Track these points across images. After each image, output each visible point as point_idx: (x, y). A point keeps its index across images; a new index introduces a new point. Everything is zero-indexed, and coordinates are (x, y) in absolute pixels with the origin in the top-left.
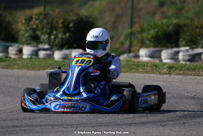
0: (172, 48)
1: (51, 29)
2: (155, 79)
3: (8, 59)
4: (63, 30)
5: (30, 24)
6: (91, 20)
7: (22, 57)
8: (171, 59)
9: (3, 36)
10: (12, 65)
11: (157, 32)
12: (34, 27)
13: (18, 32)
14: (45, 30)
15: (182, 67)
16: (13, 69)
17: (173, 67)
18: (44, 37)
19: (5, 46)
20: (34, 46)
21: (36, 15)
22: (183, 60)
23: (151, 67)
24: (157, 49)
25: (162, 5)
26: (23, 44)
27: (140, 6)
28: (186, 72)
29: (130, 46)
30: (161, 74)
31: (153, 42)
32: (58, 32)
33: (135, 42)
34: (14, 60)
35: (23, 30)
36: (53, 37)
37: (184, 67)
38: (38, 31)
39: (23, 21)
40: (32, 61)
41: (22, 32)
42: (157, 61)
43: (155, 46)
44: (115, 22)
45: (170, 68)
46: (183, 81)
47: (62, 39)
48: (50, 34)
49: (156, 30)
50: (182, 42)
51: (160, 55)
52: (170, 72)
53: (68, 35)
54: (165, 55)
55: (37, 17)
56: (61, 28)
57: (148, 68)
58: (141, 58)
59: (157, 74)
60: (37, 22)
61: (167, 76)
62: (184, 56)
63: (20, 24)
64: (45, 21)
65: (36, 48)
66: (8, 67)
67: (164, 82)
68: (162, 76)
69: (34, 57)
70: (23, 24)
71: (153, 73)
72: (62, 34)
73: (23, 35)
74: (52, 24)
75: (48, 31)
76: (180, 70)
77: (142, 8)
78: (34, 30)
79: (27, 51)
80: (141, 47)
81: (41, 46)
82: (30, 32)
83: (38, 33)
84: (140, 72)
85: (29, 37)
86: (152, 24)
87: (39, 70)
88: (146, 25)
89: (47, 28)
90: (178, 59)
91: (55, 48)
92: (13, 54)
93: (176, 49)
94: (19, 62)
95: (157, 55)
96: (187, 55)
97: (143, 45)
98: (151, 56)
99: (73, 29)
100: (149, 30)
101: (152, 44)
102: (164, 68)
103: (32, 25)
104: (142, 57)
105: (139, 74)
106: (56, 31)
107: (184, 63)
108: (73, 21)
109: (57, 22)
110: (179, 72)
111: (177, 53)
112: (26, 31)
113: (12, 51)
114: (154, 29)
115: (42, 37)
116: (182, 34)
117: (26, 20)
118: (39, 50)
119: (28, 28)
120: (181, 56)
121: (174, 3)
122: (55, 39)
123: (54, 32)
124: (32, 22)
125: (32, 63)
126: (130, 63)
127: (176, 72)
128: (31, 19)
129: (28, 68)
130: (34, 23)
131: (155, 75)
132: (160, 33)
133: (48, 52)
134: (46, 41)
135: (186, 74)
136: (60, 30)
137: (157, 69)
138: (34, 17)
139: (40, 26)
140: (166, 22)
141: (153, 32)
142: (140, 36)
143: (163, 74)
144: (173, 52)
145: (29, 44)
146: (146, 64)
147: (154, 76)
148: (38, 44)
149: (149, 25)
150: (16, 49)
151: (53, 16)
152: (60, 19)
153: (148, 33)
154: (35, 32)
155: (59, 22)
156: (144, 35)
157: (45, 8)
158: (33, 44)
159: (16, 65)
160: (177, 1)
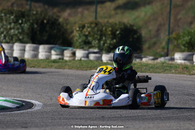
1: (101, 36)
2: (185, 79)
3: (61, 61)
4: (111, 36)
5: (83, 31)
6: (135, 28)
7: (74, 59)
10: (63, 65)
11: (191, 39)
12: (87, 33)
13: (72, 38)
16: (64, 69)
18: (95, 42)
19: (61, 49)
20: (85, 50)
21: (88, 23)
23: (182, 68)
24: (190, 53)
26: (77, 48)
27: (179, 17)
29: (168, 50)
30: (190, 75)
32: (107, 38)
33: (171, 47)
34: (66, 61)
35: (77, 36)
36: (102, 42)
38: (90, 36)
39: (78, 29)
40: (81, 62)
41: (76, 38)
42: (187, 63)
44: (158, 30)
47: (110, 44)
48: (100, 40)
49: (190, 37)
51: (193, 58)
53: (115, 41)
55: (89, 25)
56: (109, 35)
57: (179, 70)
58: (176, 61)
59: (187, 74)
60: (89, 29)
63: (75, 31)
64: (96, 29)
65: (87, 52)
66: (60, 67)
67: (193, 81)
68: (192, 76)
70: (77, 31)
72: (110, 39)
73: (77, 40)
74: (101, 31)
75: (99, 37)
77: (181, 19)
78: (86, 36)
79: (80, 54)
80: (176, 51)
81: (91, 50)
82: (84, 38)
83: (90, 39)
84: (173, 73)
85: (82, 41)
86: (186, 32)
87: (86, 70)
88: (181, 34)
89: (97, 34)
92: (67, 57)
94: (70, 64)
95: (190, 58)
98: (185, 60)
99: (119, 35)
100: (184, 37)
101: (186, 49)
103: (85, 32)
105: (172, 75)
106: (105, 37)
108: (121, 29)
109: (106, 30)
112: (80, 36)
113: (67, 54)
114: (188, 36)
115: (93, 42)
117: (79, 28)
118: (90, 53)
122: (104, 44)
123: (104, 38)
124: (85, 30)
125: (81, 64)
126: (164, 65)
129: (77, 68)
130: (86, 31)
131: (185, 75)
132: (193, 40)
133: (97, 55)
134: (96, 46)
136: (108, 36)
137: (188, 70)
138: (86, 25)
139: (91, 33)
141: (187, 38)
142: (176, 42)
143: (193, 74)
147: (184, 77)
148: (90, 48)
149: (184, 33)
150: (70, 52)
151: (103, 24)
152: (109, 27)
153: (182, 39)
154: (87, 38)
155: (108, 30)
156: (180, 41)
157: (96, 18)
158: (85, 48)
159: (67, 66)
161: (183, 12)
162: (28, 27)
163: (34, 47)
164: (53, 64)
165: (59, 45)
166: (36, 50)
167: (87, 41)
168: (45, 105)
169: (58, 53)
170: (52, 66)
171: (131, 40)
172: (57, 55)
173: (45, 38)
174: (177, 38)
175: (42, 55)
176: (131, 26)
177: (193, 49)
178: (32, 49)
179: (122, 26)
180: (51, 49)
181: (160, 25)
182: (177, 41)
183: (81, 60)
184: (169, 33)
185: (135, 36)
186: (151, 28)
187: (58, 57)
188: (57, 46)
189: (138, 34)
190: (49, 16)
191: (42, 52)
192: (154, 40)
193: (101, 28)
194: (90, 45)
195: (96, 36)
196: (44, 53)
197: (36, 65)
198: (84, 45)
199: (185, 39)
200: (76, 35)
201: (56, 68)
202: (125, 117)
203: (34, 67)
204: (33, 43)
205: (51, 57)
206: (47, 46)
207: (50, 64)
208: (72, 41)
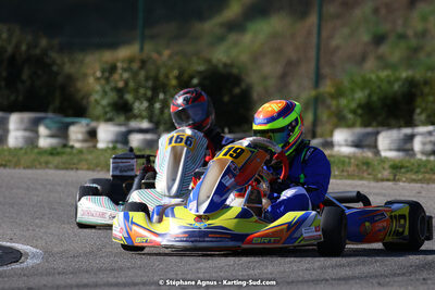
0: (399, 127)
1: (155, 90)
3: (68, 150)
5: (112, 79)
6: (235, 71)
7: (95, 146)
8: (398, 150)
9: (57, 103)
10: (75, 161)
11: (370, 96)
12: (121, 84)
13: (87, 95)
14: (142, 91)
15: (419, 165)
17: (401, 167)
18: (140, 106)
19: (61, 122)
20: (120, 125)
21: (123, 61)
22: (423, 153)
23: (357, 165)
24: (369, 130)
25: (379, 40)
26: (97, 119)
27: (335, 42)
28: (427, 176)
29: (315, 123)
30: (377, 180)
31: (361, 116)
32: (168, 96)
33: (324, 115)
34: (80, 151)
35: (97, 92)
36: (158, 105)
37: (425, 166)
38: (128, 92)
39: (98, 74)
41: (95, 97)
42: (369, 154)
43: (365, 124)
45: (397, 168)
46: (424, 193)
48: (151, 101)
49: (367, 92)
50: (419, 116)
51: (376, 141)
52: (395, 176)
54: (386, 141)
55: (125, 66)
56: (174, 88)
57: (351, 169)
58: (336, 149)
59: (369, 180)
60: (126, 75)
61: (390, 183)
62: (424, 144)
63: (91, 80)
64: (142, 74)
65: (123, 129)
66: (67, 166)
67: (385, 195)
68: (380, 184)
69: (119, 146)
70: (98, 79)
71: (362, 178)
73: (97, 102)
74: (156, 79)
75: (149, 93)
76: (417, 172)
77: (338, 48)
78: (120, 91)
79: (106, 133)
80: (337, 126)
81: (134, 124)
82: (113, 96)
83: (129, 97)
85: (109, 105)
86: (358, 79)
88: (346, 83)
89: (146, 88)
90: (412, 150)
91: (161, 128)
92: (78, 141)
93: (408, 131)
94: (90, 157)
95: (369, 141)
96: (431, 142)
97: (341, 121)
98: (357, 144)
100: (353, 91)
101: (359, 121)
102: (384, 169)
103: (116, 82)
104: (340, 145)
106: (165, 93)
107: (424, 158)
108: (200, 73)
109: (167, 76)
110: (414, 177)
111: (411, 138)
112: (105, 93)
113: (76, 133)
114: (363, 89)
115: (137, 105)
116: (419, 101)
117: (103, 72)
118: (131, 132)
119: (107, 88)
120: (417, 145)
121: (402, 37)
122: (162, 111)
123: (161, 96)
124: (116, 76)
127: (408, 175)
128: (113, 69)
130: (119, 79)
131: (365, 182)
132: (375, 98)
133: (149, 136)
134: (144, 113)
135: (428, 181)
136: (172, 92)
137: (370, 171)
138: (119, 65)
139: (132, 84)
140: (388, 76)
141: (360, 96)
142: (334, 103)
143: (382, 180)
144: (401, 136)
145: (109, 120)
146: (347, 160)
148: (128, 119)
149: (352, 81)
150: (84, 129)
151: (160, 63)
152: (172, 68)
153: (350, 97)
154: (121, 97)
155: (171, 76)
156: (343, 102)
157: (142, 49)
158: (117, 120)
159: (84, 163)
160: (410, 33)
161: (346, 31)
164: (50, 158)
165: (54, 112)
167: (122, 102)
168: (48, 254)
169: (54, 131)
170: (47, 163)
171: (226, 99)
172: (52, 136)
173: (21, 98)
174: (337, 95)
175: (16, 138)
176: (227, 66)
177: (374, 119)
180: (35, 123)
181: (290, 64)
182: (338, 101)
185: (237, 91)
186: (267, 70)
187: (54, 141)
188: (50, 115)
189: (243, 86)
191: (17, 130)
193: (152, 73)
194: (130, 114)
196: (20, 133)
197: (10, 161)
198: (114, 114)
199: (356, 96)
201: (57, 168)
203: (5, 166)
205: (37, 142)
206: (27, 116)
207: (43, 159)
208: (84, 102)
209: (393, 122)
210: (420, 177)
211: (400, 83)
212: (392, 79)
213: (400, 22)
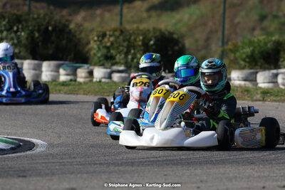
0: (269, 69)
1: (129, 48)
3: (74, 83)
4: (142, 48)
5: (103, 41)
6: (175, 36)
7: (91, 81)
8: (269, 83)
9: (72, 55)
10: (76, 89)
11: (253, 51)
12: (109, 44)
13: (87, 52)
15: (278, 92)
16: (77, 94)
17: (268, 93)
18: (119, 57)
19: (72, 66)
20: (107, 68)
21: (110, 31)
23: (242, 92)
24: (252, 71)
25: (263, 18)
26: (95, 65)
27: (237, 20)
28: (283, 98)
30: (253, 101)
31: (248, 62)
32: (136, 51)
34: (80, 83)
35: (95, 49)
36: (130, 57)
37: (282, 92)
38: (113, 49)
39: (96, 38)
40: (101, 85)
41: (94, 51)
42: (248, 84)
43: (250, 68)
44: (208, 39)
45: (265, 93)
46: (280, 108)
48: (127, 54)
49: (251, 48)
50: (282, 62)
51: (256, 78)
52: (264, 98)
54: (263, 79)
55: (111, 33)
56: (140, 46)
58: (232, 82)
59: (248, 100)
60: (112, 39)
61: (261, 103)
62: (284, 79)
63: (92, 42)
64: (121, 38)
65: (109, 70)
66: (71, 92)
68: (255, 103)
69: (104, 80)
70: (95, 41)
72: (141, 52)
73: (95, 54)
74: (129, 40)
75: (125, 50)
76: (277, 96)
77: (239, 23)
78: (108, 48)
79: (99, 73)
80: (233, 69)
81: (115, 68)
82: (104, 51)
83: (113, 52)
85: (102, 55)
86: (246, 41)
88: (240, 44)
89: (123, 46)
90: (277, 82)
92: (81, 77)
93: (275, 71)
94: (85, 87)
95: (252, 77)
98: (245, 80)
99: (154, 47)
100: (243, 48)
101: (247, 65)
102: (257, 93)
103: (106, 43)
104: (235, 80)
106: (134, 49)
107: (283, 87)
108: (156, 37)
109: (135, 40)
110: (275, 99)
111: (276, 75)
112: (99, 48)
113: (82, 74)
114: (249, 47)
116: (282, 54)
117: (98, 38)
118: (113, 72)
119: (101, 47)
120: (280, 80)
121: (276, 17)
122: (133, 59)
123: (132, 51)
124: (106, 40)
125: (100, 87)
127: (271, 98)
129: (96, 94)
130: (108, 41)
131: (246, 102)
132: (256, 52)
133: (123, 75)
134: (122, 61)
135: (283, 101)
136: (139, 48)
137: (249, 95)
138: (108, 33)
139: (116, 45)
140: (264, 39)
141: (248, 50)
142: (233, 55)
143: (256, 100)
144: (271, 74)
145: (102, 65)
146: (236, 89)
148: (113, 64)
149: (244, 43)
150: (87, 70)
151: (131, 32)
152: (139, 35)
153: (242, 51)
154: (109, 51)
155: (138, 39)
156: (238, 54)
157: (121, 23)
158: (107, 65)
159: (82, 90)
160: (281, 14)
161: (243, 13)
162: (26, 36)
163: (35, 64)
164: (62, 88)
165: (70, 61)
166: (38, 69)
167: (109, 55)
168: (51, 145)
169: (69, 72)
170: (60, 91)
171: (170, 53)
172: (67, 75)
173: (51, 52)
174: (234, 51)
175: (46, 76)
176: (171, 33)
177: (256, 65)
178: (32, 67)
179: (158, 34)
180: (58, 67)
181: (211, 32)
182: (235, 54)
183: (100, 81)
184: (224, 44)
185: (176, 48)
186: (197, 36)
187: (69, 78)
188: (67, 62)
190: (55, 21)
191: (47, 71)
192: (203, 52)
193: (128, 37)
194: (114, 61)
195: (121, 48)
196: (49, 73)
198: (105, 61)
199: (245, 50)
200: (94, 47)
201: (66, 93)
202: (163, 161)
204: (34, 58)
205: (59, 78)
206: (53, 63)
207: (58, 88)
208: (88, 55)
209: (267, 66)
210: (279, 98)
211: (271, 43)
212: (266, 40)
213: (275, 8)
